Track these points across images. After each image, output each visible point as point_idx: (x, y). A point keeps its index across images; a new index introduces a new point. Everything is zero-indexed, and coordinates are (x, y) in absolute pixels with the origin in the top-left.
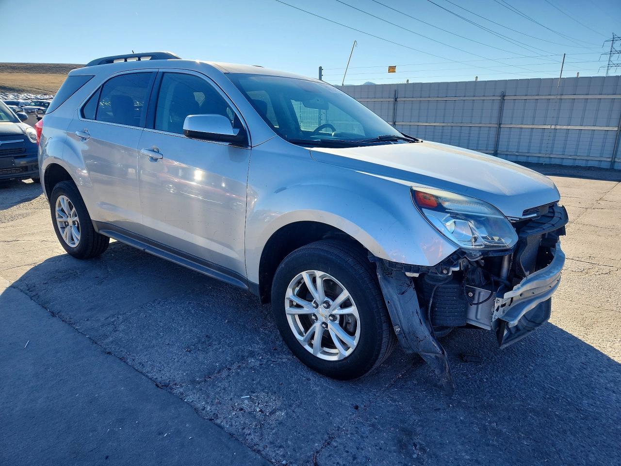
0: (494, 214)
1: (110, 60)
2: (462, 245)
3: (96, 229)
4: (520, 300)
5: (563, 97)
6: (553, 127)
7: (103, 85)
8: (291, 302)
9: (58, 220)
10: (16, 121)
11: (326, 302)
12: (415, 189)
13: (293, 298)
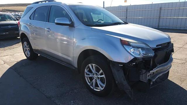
0: (146, 46)
1: (38, 3)
2: (136, 56)
3: (34, 52)
4: (156, 73)
5: (181, 8)
6: (177, 17)
7: (35, 10)
8: (86, 73)
9: (24, 49)
10: (16, 20)
11: (96, 73)
12: (121, 39)
13: (87, 72)
